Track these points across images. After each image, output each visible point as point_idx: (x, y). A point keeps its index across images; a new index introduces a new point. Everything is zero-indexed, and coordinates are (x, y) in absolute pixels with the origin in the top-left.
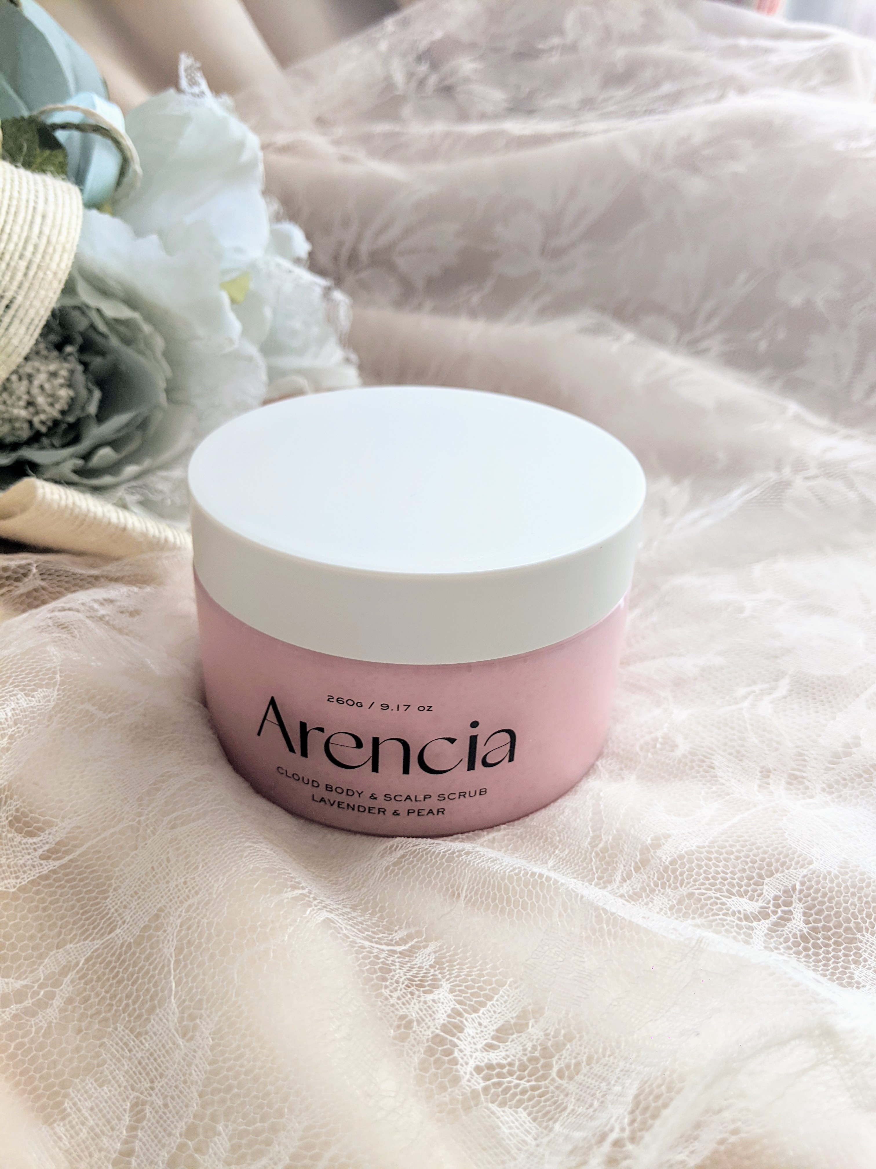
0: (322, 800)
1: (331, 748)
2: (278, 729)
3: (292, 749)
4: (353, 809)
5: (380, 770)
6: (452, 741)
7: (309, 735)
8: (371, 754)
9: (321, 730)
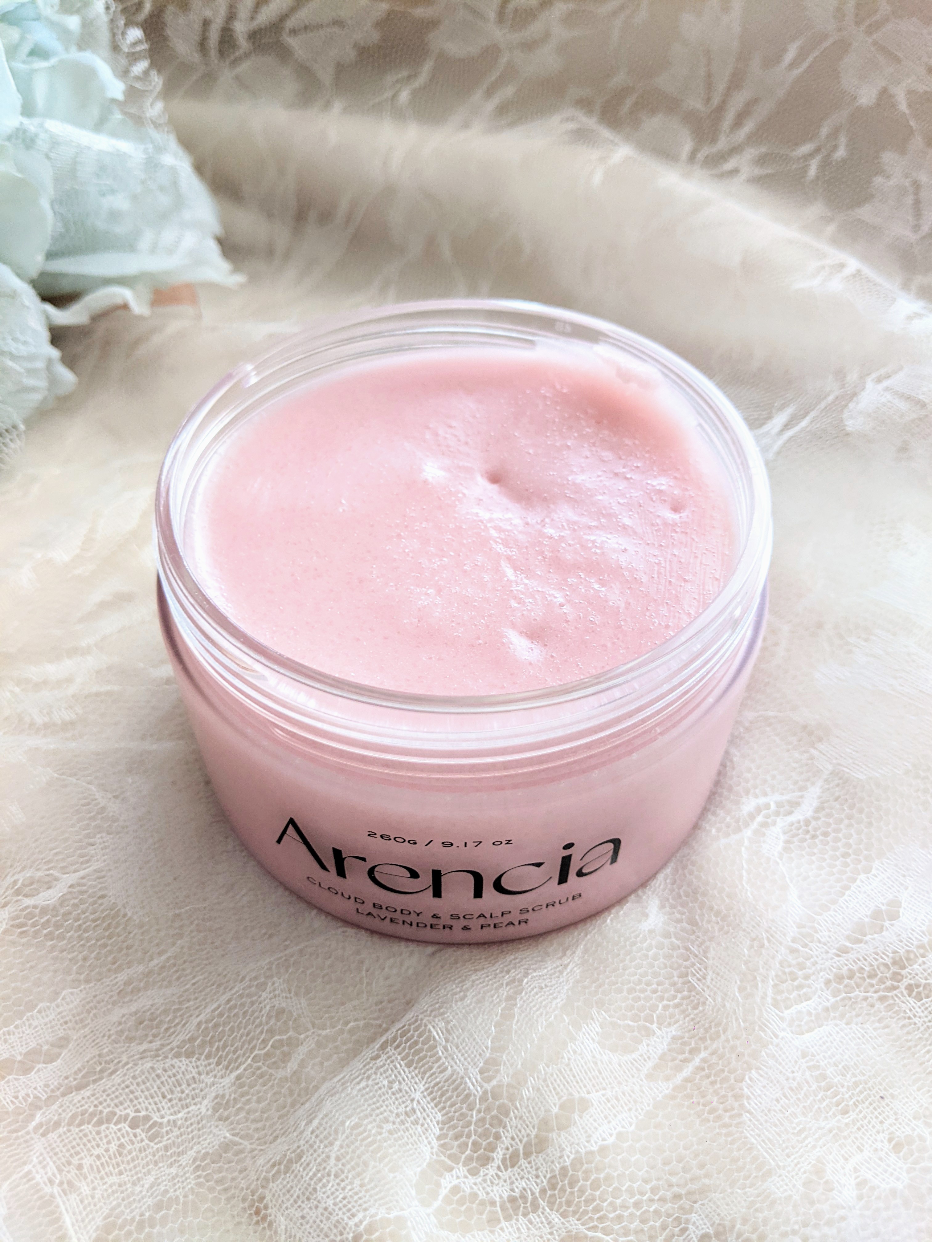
0: (369, 914)
1: (377, 876)
2: (304, 847)
3: (323, 867)
4: (411, 925)
5: (443, 895)
6: (538, 865)
7: (345, 862)
8: (431, 883)
9: (364, 859)
